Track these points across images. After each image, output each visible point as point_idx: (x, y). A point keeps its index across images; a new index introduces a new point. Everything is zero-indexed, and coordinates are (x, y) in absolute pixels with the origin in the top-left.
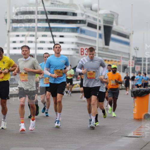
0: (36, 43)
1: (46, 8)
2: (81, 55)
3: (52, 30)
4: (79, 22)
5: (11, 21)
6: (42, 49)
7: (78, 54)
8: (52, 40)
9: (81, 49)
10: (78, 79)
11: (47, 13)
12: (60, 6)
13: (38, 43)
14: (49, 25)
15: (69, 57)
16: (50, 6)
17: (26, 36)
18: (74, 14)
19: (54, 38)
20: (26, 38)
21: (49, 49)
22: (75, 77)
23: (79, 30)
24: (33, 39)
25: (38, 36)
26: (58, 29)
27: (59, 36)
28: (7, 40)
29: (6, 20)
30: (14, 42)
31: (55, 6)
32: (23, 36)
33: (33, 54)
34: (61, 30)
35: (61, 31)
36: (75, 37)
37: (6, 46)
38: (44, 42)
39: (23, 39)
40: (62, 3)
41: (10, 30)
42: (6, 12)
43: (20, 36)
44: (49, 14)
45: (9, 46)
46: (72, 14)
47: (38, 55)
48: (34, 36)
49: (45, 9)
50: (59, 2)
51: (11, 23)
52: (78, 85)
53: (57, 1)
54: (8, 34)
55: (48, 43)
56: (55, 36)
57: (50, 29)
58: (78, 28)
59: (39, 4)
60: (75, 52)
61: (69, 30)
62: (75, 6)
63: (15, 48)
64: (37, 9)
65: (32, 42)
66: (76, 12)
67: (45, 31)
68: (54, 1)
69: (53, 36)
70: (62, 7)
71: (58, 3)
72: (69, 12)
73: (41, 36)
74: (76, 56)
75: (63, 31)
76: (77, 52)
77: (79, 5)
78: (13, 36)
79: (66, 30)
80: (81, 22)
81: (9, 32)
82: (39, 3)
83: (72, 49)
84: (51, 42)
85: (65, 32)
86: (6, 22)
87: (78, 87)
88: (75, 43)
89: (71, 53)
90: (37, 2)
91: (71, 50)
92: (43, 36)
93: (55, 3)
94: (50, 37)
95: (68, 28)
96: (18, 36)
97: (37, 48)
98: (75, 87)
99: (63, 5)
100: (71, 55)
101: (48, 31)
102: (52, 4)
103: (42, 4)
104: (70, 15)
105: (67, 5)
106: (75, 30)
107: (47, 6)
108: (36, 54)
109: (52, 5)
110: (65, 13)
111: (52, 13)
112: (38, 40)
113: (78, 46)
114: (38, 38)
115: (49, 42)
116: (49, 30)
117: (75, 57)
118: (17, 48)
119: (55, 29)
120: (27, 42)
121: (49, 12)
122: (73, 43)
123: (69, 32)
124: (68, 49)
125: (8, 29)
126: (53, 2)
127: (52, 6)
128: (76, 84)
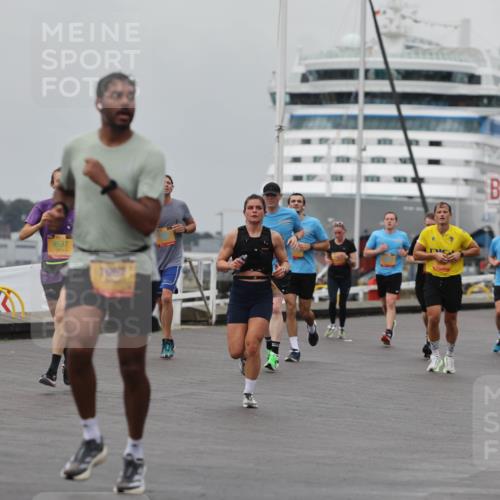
0: (360, 162)
1: (389, 59)
2: (493, 198)
3: (408, 124)
4: (485, 101)
5: (288, 99)
6: (377, 179)
7: (481, 196)
8: (406, 154)
9: (493, 180)
10: (482, 270)
11: (395, 74)
12: (431, 54)
13: (366, 163)
14: (399, 110)
15: (457, 203)
16: (402, 56)
17: (330, 142)
18: (474, 79)
19: (414, 149)
20: (329, 148)
21: (399, 180)
22: (473, 264)
23: (487, 126)
24: (351, 151)
25: (364, 142)
26: (425, 123)
27: (427, 144)
28: (276, 154)
29: (273, 95)
30: (297, 160)
31: (417, 54)
32: (322, 141)
33: (351, 195)
34: (433, 123)
35: (434, 129)
36: (475, 146)
37: (272, 170)
38: (383, 160)
39: (321, 150)
40: (437, 45)
41: (286, 123)
42: (274, 73)
43: (313, 141)
44: (397, 79)
45: (280, 170)
46: (466, 79)
47: (364, 197)
48: (353, 141)
49: (386, 62)
50: (430, 43)
51: (287, 104)
52: (482, 285)
53: (422, 41)
54: (278, 137)
55: (395, 163)
56: (417, 143)
57: (402, 123)
58: (483, 119)
59: (371, 48)
60: (475, 189)
61: (456, 125)
62: (475, 54)
63: (298, 178)
64: (365, 63)
65: (347, 160)
66: (477, 72)
67: (387, 128)
68: (414, 40)
69: (409, 143)
70: (438, 58)
71: (426, 47)
72: (457, 73)
73: (376, 142)
74: (477, 200)
75: (441, 126)
76: (481, 191)
77: (488, 51)
78: (293, 142)
79: (448, 125)
80: (494, 102)
81: (280, 129)
82: (368, 45)
83: (466, 181)
84: (403, 161)
85: (444, 130)
86: (274, 101)
87: (480, 292)
88: (473, 164)
89: (462, 191)
90: (365, 43)
91: (462, 182)
92: (380, 142)
93: (417, 48)
94: (401, 144)
95: (454, 119)
96: (307, 142)
97: (363, 179)
98: (473, 292)
99: (441, 51)
100: (461, 200)
101: (395, 128)
102: (408, 47)
103: (377, 48)
104: (462, 82)
105: (452, 52)
106: (475, 125)
107: (394, 56)
108: (361, 195)
109: (409, 51)
110: (446, 76)
111: (409, 75)
112: (364, 154)
113: (483, 172)
114: (364, 149)
115: (398, 161)
116: (399, 124)
117: (474, 203)
118: (305, 178)
119: (417, 123)
120: (334, 160)
121: (398, 71)
122: (467, 163)
123: (457, 131)
124: (454, 181)
125: (278, 123)
126: (411, 44)
127: (409, 56)
128: (476, 283)
